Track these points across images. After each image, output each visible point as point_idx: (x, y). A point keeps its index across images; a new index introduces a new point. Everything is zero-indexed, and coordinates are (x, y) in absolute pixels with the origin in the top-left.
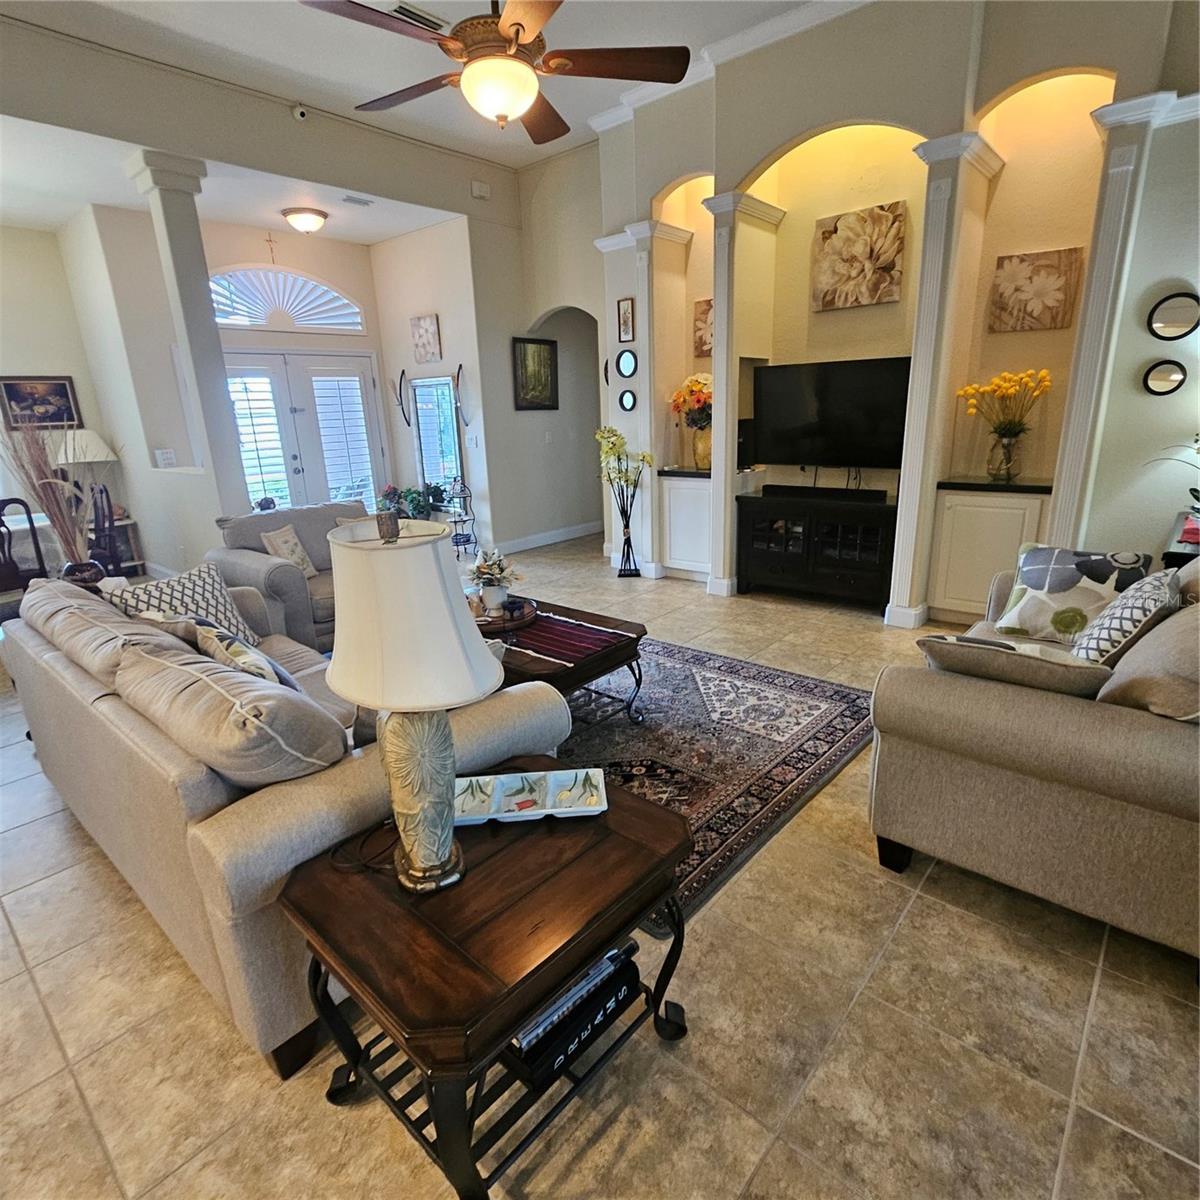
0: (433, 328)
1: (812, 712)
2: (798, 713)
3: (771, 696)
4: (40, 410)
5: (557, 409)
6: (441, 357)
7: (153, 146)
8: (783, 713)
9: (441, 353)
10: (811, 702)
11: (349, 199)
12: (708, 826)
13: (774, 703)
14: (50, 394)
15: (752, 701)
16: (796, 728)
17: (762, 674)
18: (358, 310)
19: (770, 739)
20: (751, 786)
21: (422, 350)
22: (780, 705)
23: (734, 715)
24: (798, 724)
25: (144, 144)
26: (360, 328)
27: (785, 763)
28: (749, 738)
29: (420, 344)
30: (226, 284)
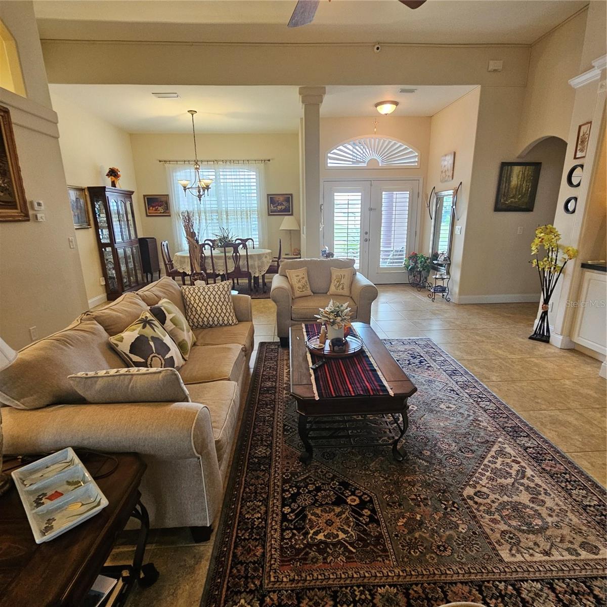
0: (451, 161)
1: (580, 551)
2: (562, 541)
3: (549, 503)
4: (279, 207)
5: (532, 211)
6: (452, 179)
7: (302, 85)
8: (543, 529)
9: (453, 175)
10: (592, 539)
11: (403, 91)
12: (336, 592)
13: (544, 512)
14: (283, 201)
15: (524, 498)
16: (539, 557)
17: (567, 476)
18: (417, 154)
19: (494, 549)
20: (417, 585)
21: (444, 174)
22: (549, 520)
23: (488, 501)
24: (547, 553)
25: (298, 85)
26: (416, 164)
27: (480, 586)
28: (474, 533)
29: (444, 171)
30: (351, 148)
